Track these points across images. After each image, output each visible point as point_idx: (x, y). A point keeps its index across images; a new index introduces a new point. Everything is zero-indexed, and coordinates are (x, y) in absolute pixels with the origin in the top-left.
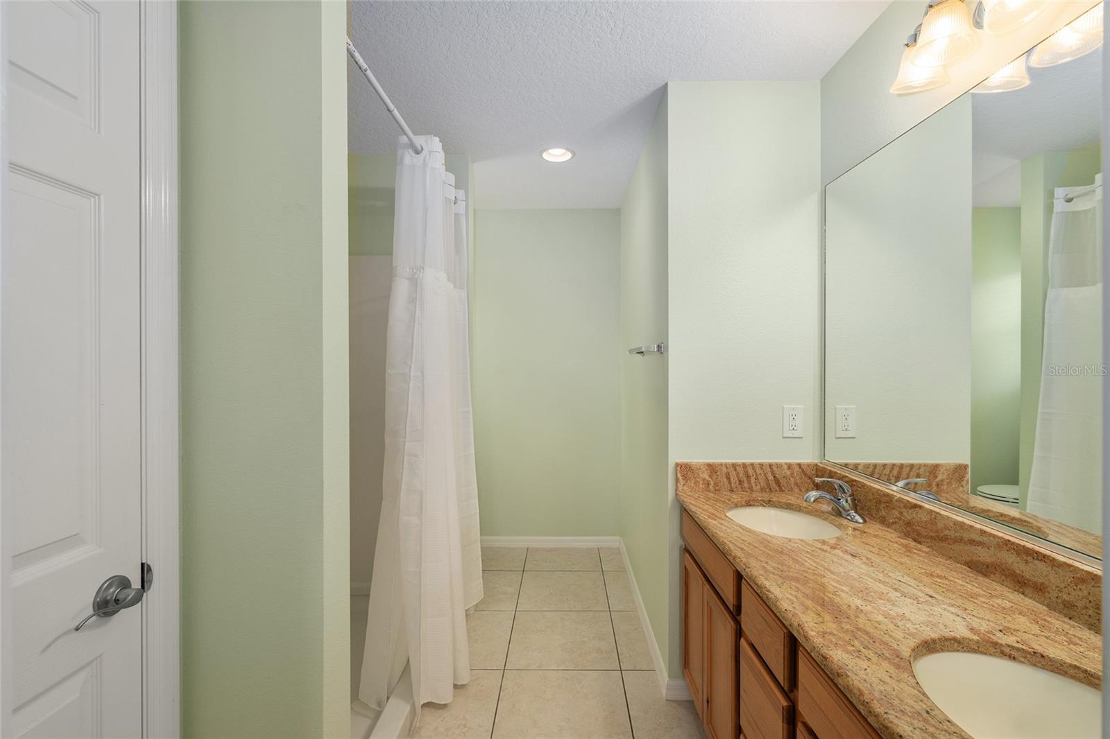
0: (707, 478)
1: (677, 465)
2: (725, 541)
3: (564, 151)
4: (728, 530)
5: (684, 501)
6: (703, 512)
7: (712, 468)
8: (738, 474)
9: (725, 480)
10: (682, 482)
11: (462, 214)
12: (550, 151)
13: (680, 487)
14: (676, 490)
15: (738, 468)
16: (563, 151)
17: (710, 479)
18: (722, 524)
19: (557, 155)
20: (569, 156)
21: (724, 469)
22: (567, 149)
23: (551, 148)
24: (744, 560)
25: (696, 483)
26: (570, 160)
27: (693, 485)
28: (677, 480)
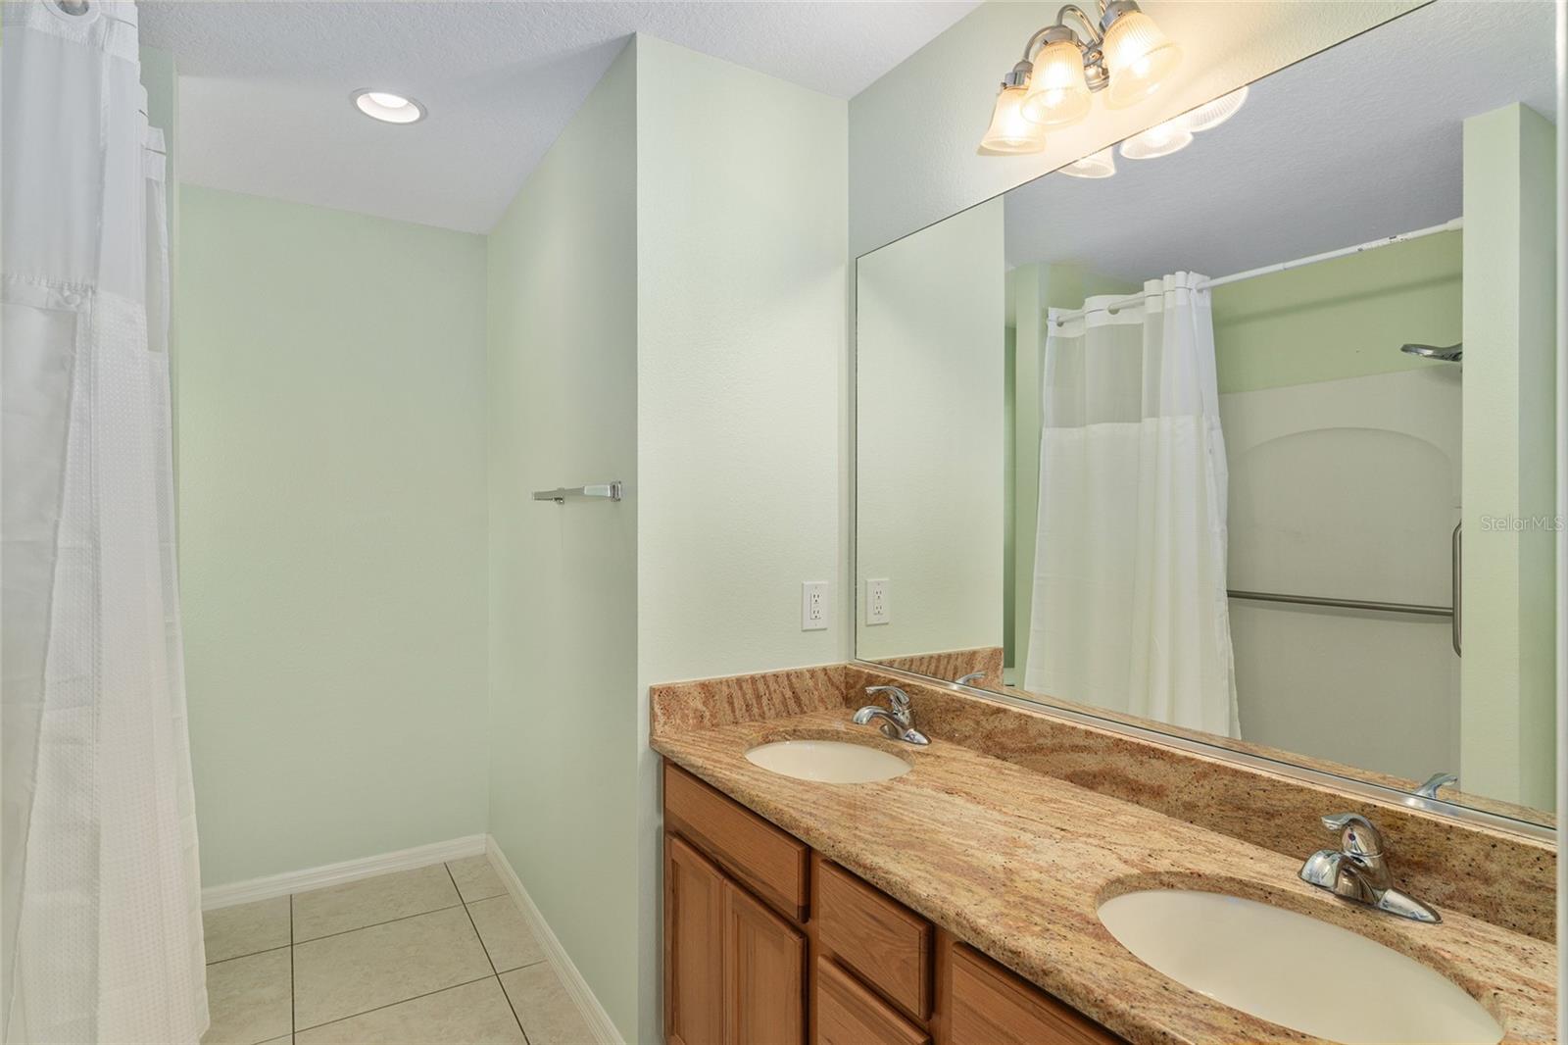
0: (700, 706)
1: (653, 691)
2: (780, 807)
3: (405, 102)
4: (773, 788)
5: (673, 752)
6: (717, 765)
7: (707, 689)
8: (744, 695)
9: (726, 705)
10: (662, 719)
11: (157, 183)
12: (373, 95)
13: (659, 728)
14: (651, 734)
15: (744, 685)
16: (402, 102)
17: (704, 709)
18: (757, 780)
19: (388, 107)
20: (413, 114)
21: (724, 688)
22: (413, 101)
23: (373, 92)
24: (824, 831)
25: (685, 717)
26: (411, 123)
27: (678, 721)
28: (653, 717)
